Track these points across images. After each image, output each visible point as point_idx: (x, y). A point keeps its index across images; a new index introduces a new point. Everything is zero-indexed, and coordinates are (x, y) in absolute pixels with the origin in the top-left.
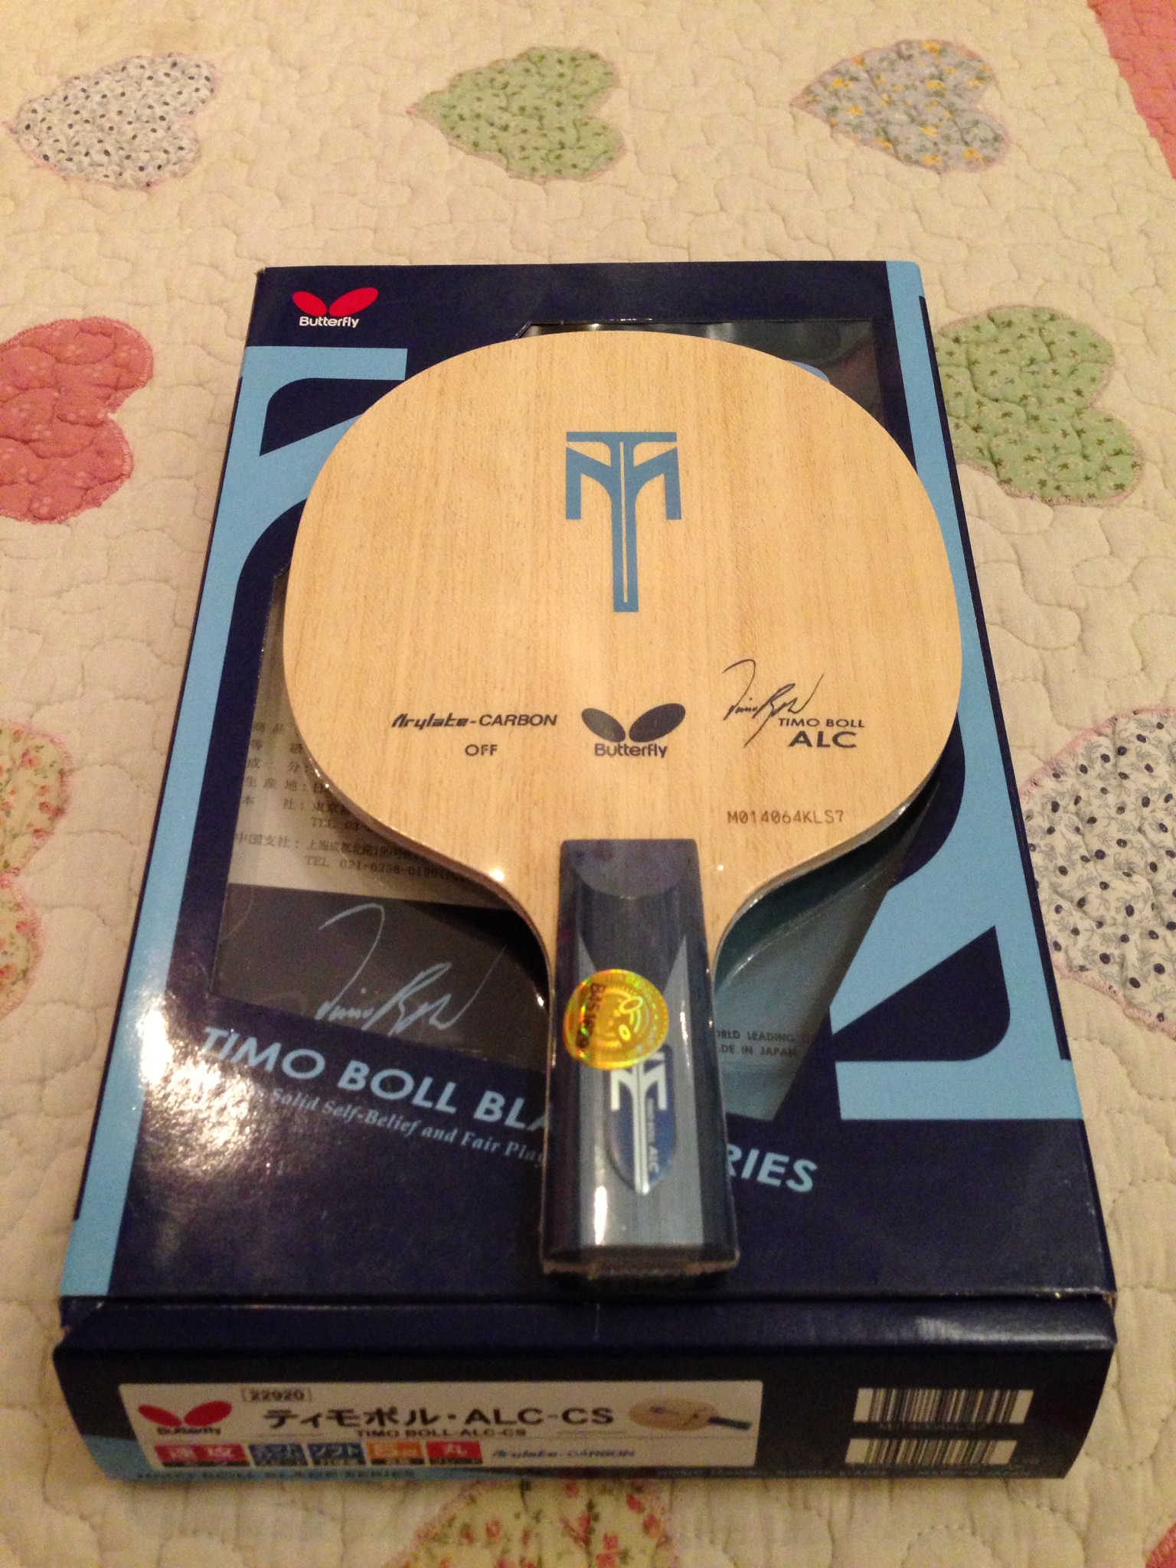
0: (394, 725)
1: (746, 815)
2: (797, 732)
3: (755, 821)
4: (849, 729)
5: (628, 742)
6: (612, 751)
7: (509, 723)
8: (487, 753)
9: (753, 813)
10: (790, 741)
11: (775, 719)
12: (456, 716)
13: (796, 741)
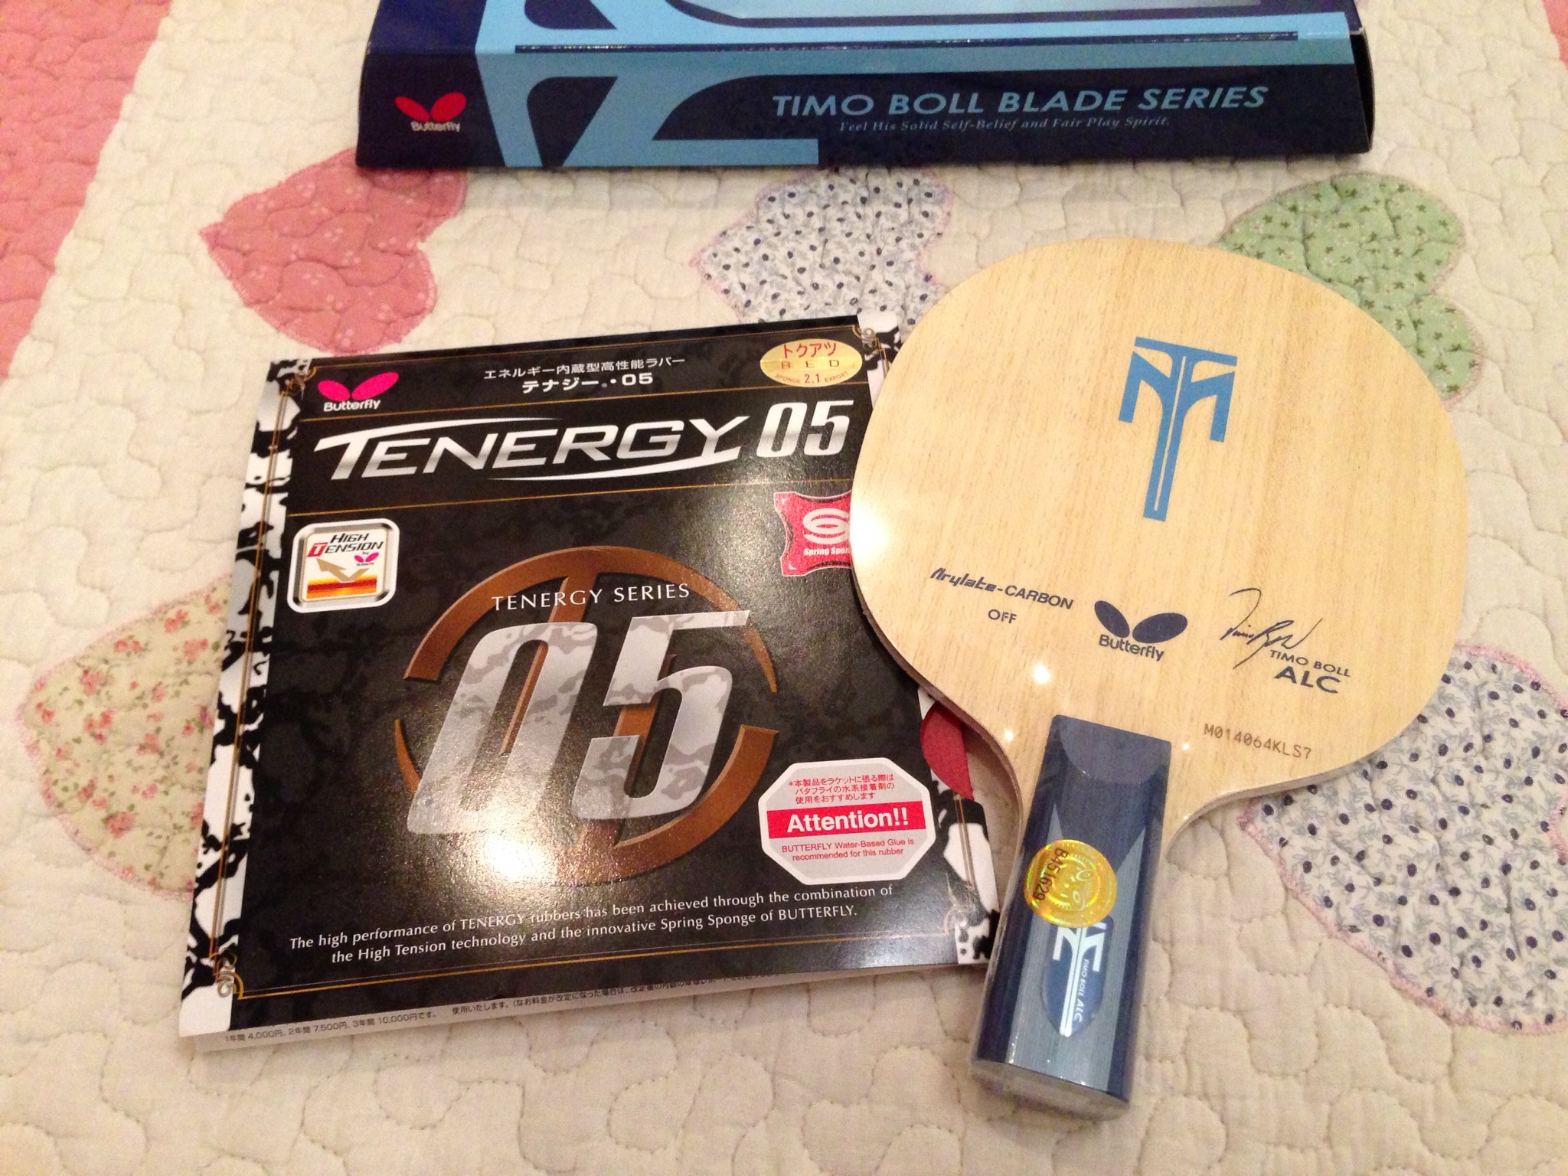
0: (932, 577)
1: (1221, 731)
2: (1284, 667)
3: (1228, 738)
4: (1334, 674)
5: (1131, 639)
6: (1114, 645)
7: (1031, 598)
8: (1007, 620)
9: (1228, 731)
10: (1276, 674)
11: (1267, 650)
12: (987, 581)
13: (1282, 675)
